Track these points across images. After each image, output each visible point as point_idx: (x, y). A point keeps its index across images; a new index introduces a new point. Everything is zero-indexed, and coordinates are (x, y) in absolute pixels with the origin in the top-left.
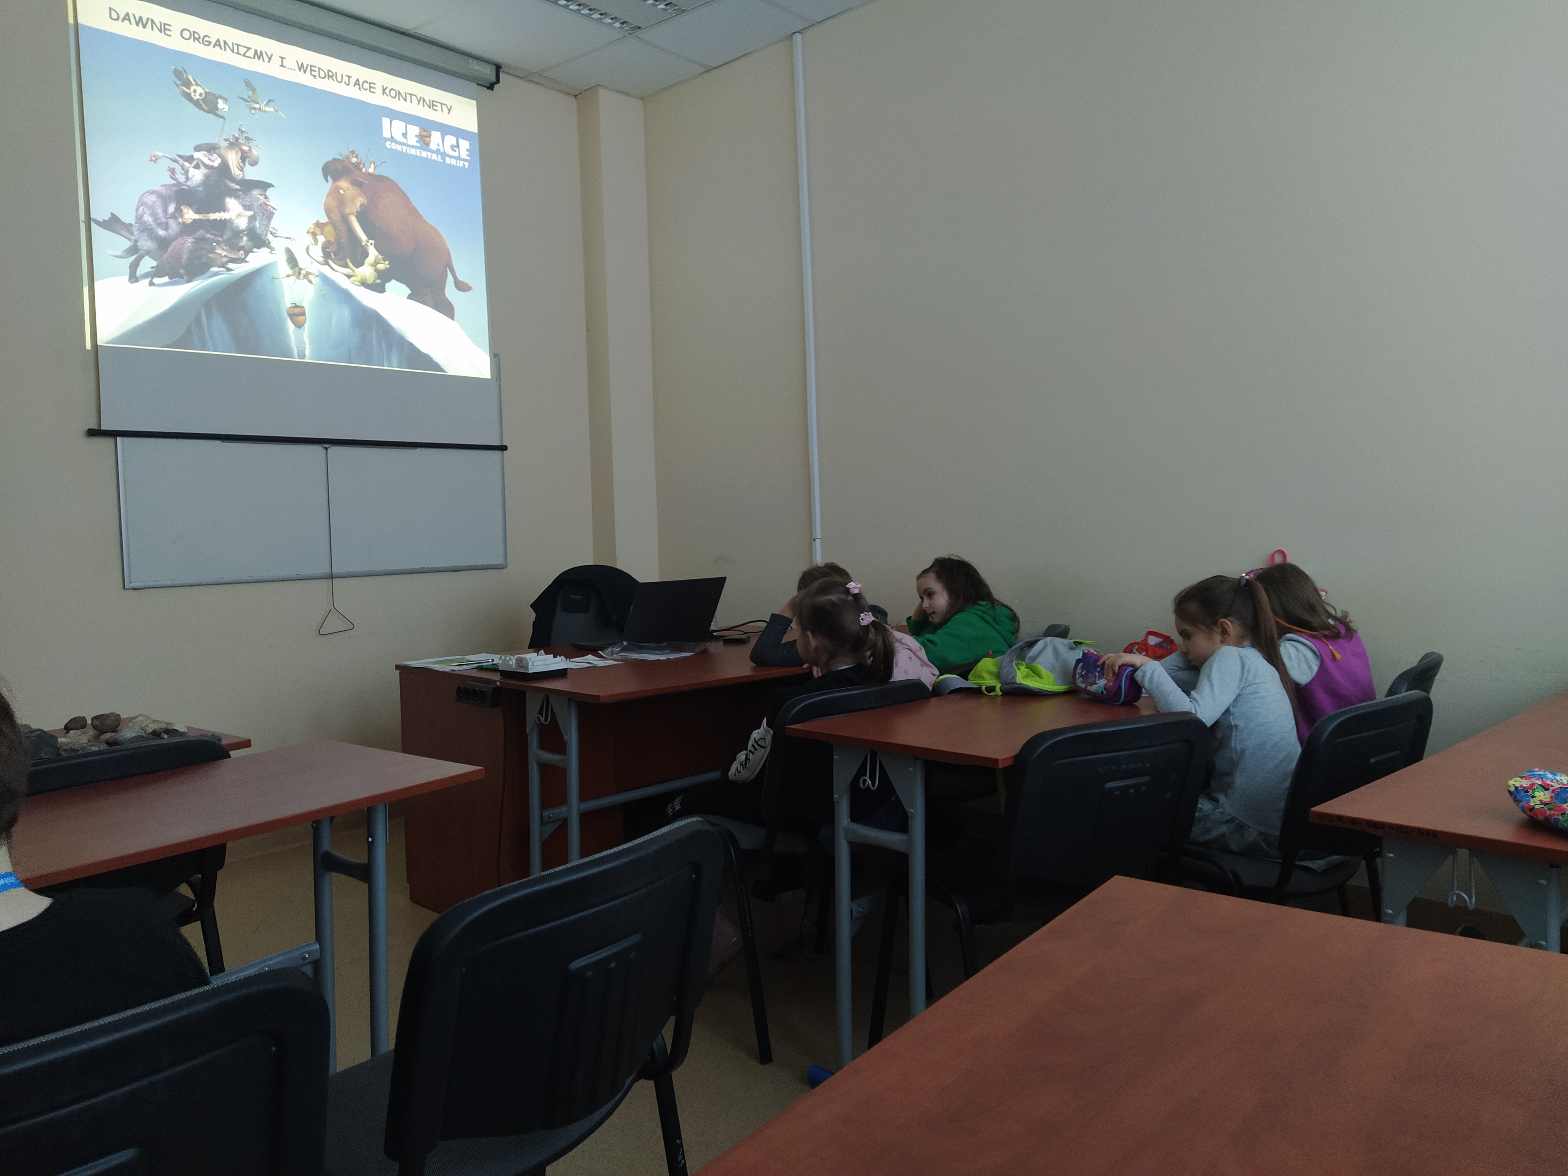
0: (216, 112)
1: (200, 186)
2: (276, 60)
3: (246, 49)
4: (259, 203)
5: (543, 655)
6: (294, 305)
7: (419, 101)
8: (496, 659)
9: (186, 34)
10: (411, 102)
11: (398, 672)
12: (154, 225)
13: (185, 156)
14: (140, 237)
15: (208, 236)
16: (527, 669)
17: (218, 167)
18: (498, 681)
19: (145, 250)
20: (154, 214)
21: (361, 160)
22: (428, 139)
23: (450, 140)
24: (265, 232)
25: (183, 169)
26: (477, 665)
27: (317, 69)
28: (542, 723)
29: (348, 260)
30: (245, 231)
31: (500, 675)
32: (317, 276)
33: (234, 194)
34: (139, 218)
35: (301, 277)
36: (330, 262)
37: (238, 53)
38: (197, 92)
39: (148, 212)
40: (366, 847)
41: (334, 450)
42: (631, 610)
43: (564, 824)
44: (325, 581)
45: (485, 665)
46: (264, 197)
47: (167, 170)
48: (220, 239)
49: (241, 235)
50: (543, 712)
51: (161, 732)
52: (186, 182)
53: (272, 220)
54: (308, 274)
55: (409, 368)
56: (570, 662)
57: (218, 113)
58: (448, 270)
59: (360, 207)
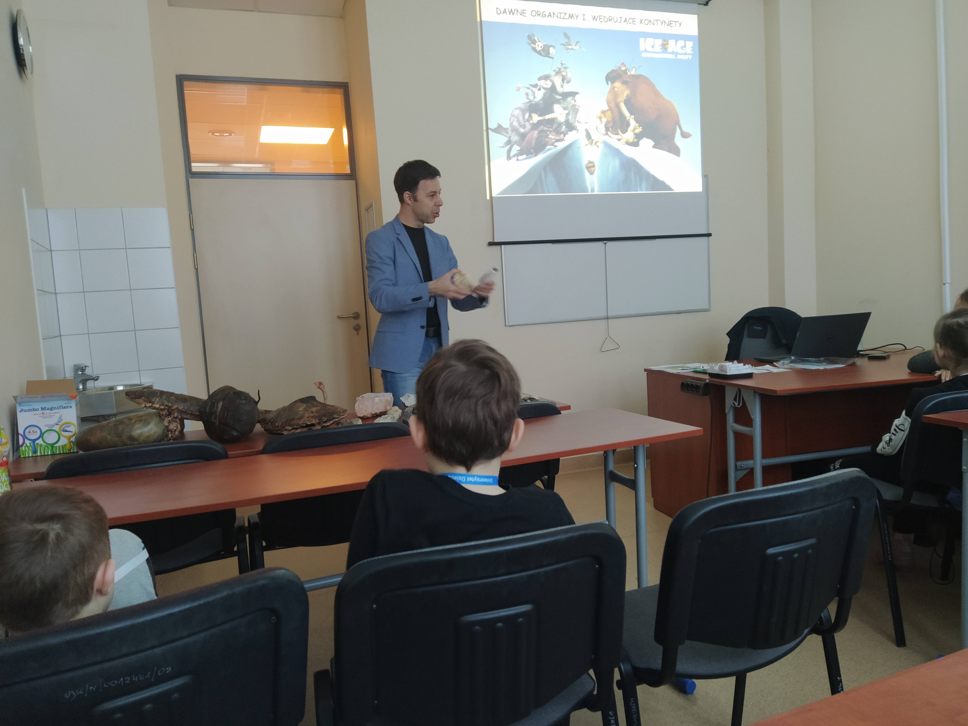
0: (549, 55)
1: (541, 100)
2: (581, 17)
3: (565, 14)
4: (571, 105)
5: (736, 364)
6: (589, 162)
7: (662, 23)
8: (706, 367)
9: (534, 13)
10: (657, 25)
11: (646, 373)
12: (518, 127)
13: (533, 85)
14: (512, 135)
15: (545, 128)
16: (726, 372)
17: (550, 88)
18: (708, 379)
19: (514, 142)
20: (518, 121)
21: (627, 68)
22: (667, 46)
23: (681, 43)
24: (574, 121)
25: (532, 92)
26: (693, 370)
27: (603, 17)
28: (736, 407)
29: (619, 130)
30: (564, 122)
31: (709, 376)
32: (602, 143)
33: (558, 102)
34: (511, 124)
35: (593, 144)
36: (609, 133)
37: (560, 18)
38: (539, 46)
39: (516, 120)
40: (633, 470)
41: (609, 244)
42: (797, 336)
43: (751, 471)
44: (604, 320)
45: (698, 370)
46: (574, 100)
47: (525, 94)
48: (551, 129)
49: (562, 125)
50: (736, 399)
51: (527, 399)
52: (534, 99)
53: (578, 114)
54: (597, 142)
55: (652, 191)
56: (755, 369)
57: (550, 55)
58: (677, 126)
59: (626, 97)
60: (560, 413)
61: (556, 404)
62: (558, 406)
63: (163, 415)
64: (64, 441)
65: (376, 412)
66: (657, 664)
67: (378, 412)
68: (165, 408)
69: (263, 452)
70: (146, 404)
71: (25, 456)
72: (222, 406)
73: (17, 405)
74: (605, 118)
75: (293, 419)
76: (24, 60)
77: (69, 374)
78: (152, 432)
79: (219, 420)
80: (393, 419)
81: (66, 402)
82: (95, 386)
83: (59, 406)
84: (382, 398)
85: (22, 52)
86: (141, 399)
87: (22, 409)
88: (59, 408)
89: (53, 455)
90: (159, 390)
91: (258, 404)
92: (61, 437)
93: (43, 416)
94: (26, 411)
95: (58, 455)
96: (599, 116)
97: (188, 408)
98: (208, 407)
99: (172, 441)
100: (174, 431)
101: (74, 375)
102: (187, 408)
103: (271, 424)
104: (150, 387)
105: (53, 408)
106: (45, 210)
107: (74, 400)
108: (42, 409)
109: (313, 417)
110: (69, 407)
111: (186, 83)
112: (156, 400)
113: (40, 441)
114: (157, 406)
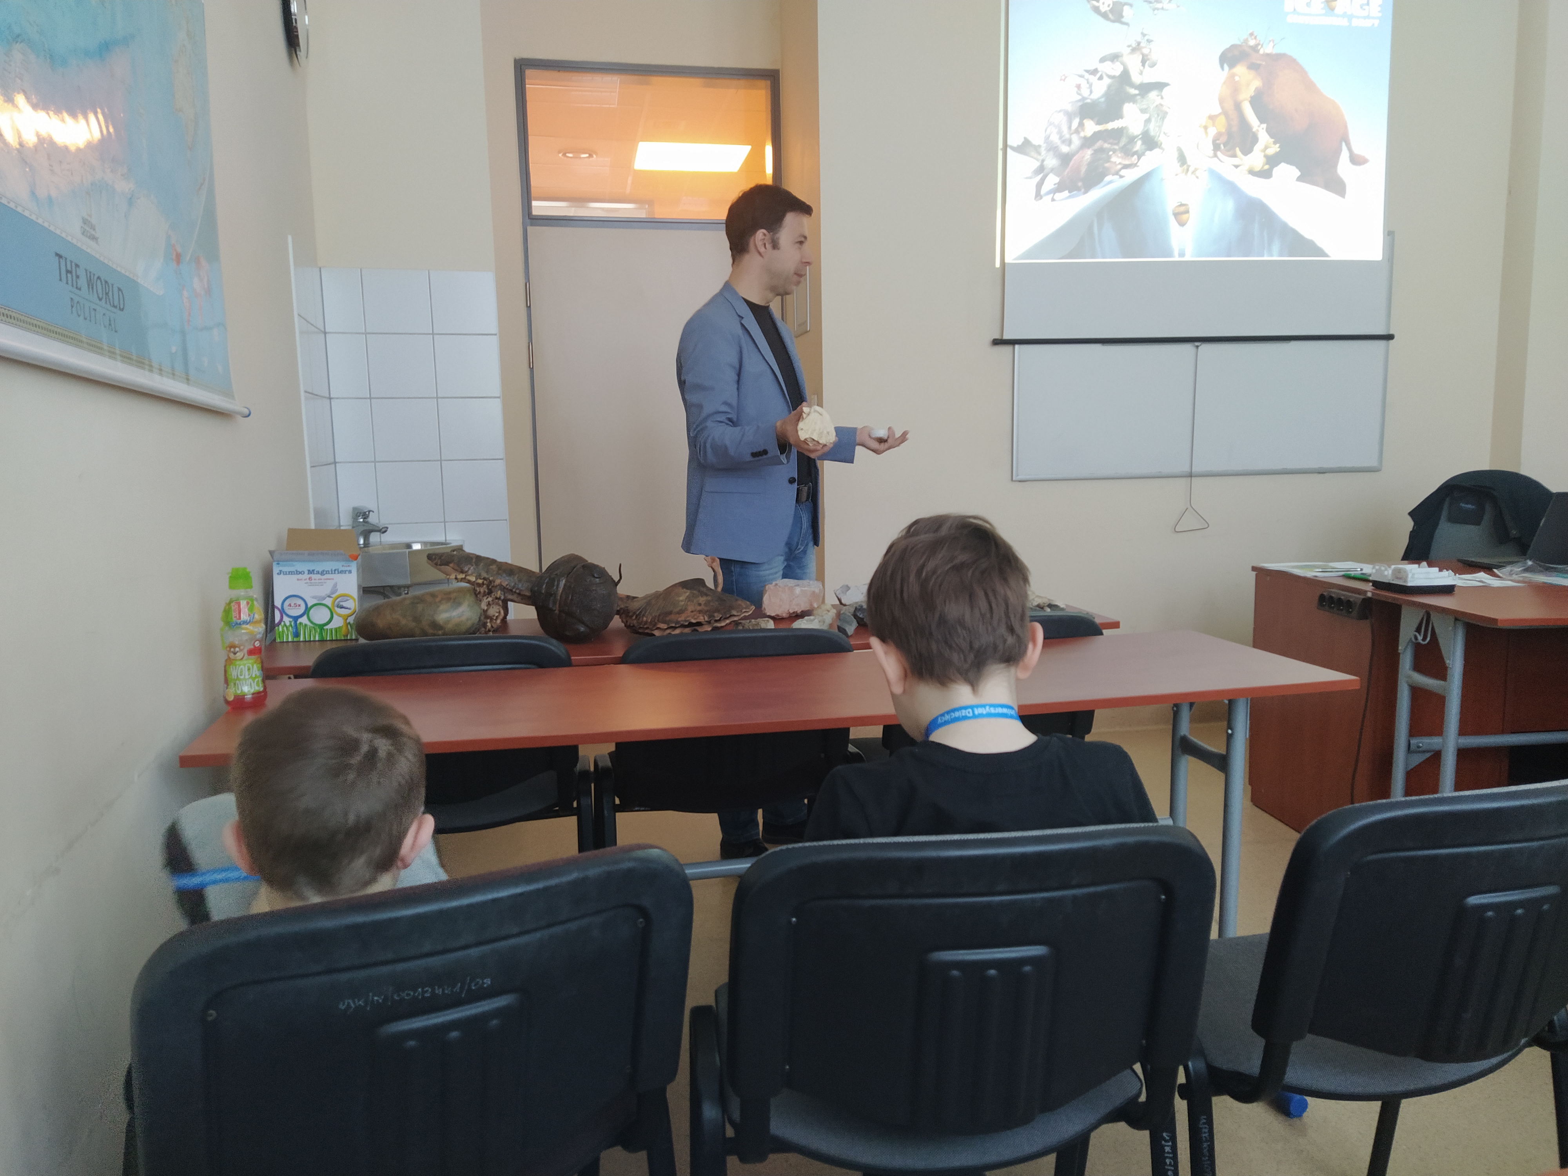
1: (1101, 97)
4: (1155, 105)
5: (1425, 567)
6: (1179, 204)
8: (1368, 569)
11: (1254, 573)
12: (1059, 144)
13: (1090, 70)
14: (1047, 156)
15: (1106, 146)
16: (1406, 581)
17: (1119, 74)
18: (1369, 592)
19: (1049, 169)
20: (1060, 133)
21: (1260, 41)
22: (1334, 3)
24: (1158, 134)
25: (1088, 83)
26: (1343, 573)
28: (1419, 643)
29: (1237, 149)
30: (1140, 135)
31: (1372, 586)
32: (1205, 172)
33: (1132, 99)
34: (1047, 138)
35: (1189, 173)
36: (1219, 153)
38: (1105, 4)
39: (1055, 131)
40: (1225, 739)
41: (1205, 348)
42: (1541, 524)
43: (1436, 756)
44: (1184, 480)
45: (1352, 573)
46: (1160, 97)
47: (1075, 87)
48: (1116, 147)
49: (1136, 140)
50: (1421, 629)
51: (1044, 606)
52: (1090, 95)
53: (1166, 120)
54: (1196, 170)
55: (1290, 256)
56: (1459, 578)
57: (1123, 20)
58: (1344, 144)
59: (1255, 91)
60: (1102, 634)
61: (1094, 618)
62: (1098, 621)
63: (480, 592)
64: (337, 622)
65: (795, 610)
66: (1253, 1065)
67: (799, 610)
68: (483, 582)
69: (622, 661)
70: (457, 574)
71: (282, 641)
72: (565, 585)
73: (275, 564)
74: (1214, 128)
75: (671, 613)
76: (297, 36)
77: (346, 522)
78: (464, 618)
79: (559, 606)
80: (822, 624)
81: (343, 563)
82: (380, 541)
83: (333, 569)
84: (806, 589)
85: (294, 24)
86: (448, 566)
87: (281, 571)
88: (333, 572)
89: (322, 641)
90: (475, 555)
91: (618, 587)
92: (335, 616)
93: (311, 583)
94: (286, 574)
95: (328, 642)
96: (1204, 124)
97: (515, 584)
98: (544, 586)
99: (491, 634)
100: (495, 618)
101: (353, 522)
102: (513, 584)
103: (636, 617)
104: (460, 549)
105: (325, 572)
106: (319, 269)
107: (355, 562)
108: (310, 572)
109: (700, 612)
110: (347, 572)
111: (529, 73)
112: (469, 569)
113: (304, 620)
114: (473, 579)
